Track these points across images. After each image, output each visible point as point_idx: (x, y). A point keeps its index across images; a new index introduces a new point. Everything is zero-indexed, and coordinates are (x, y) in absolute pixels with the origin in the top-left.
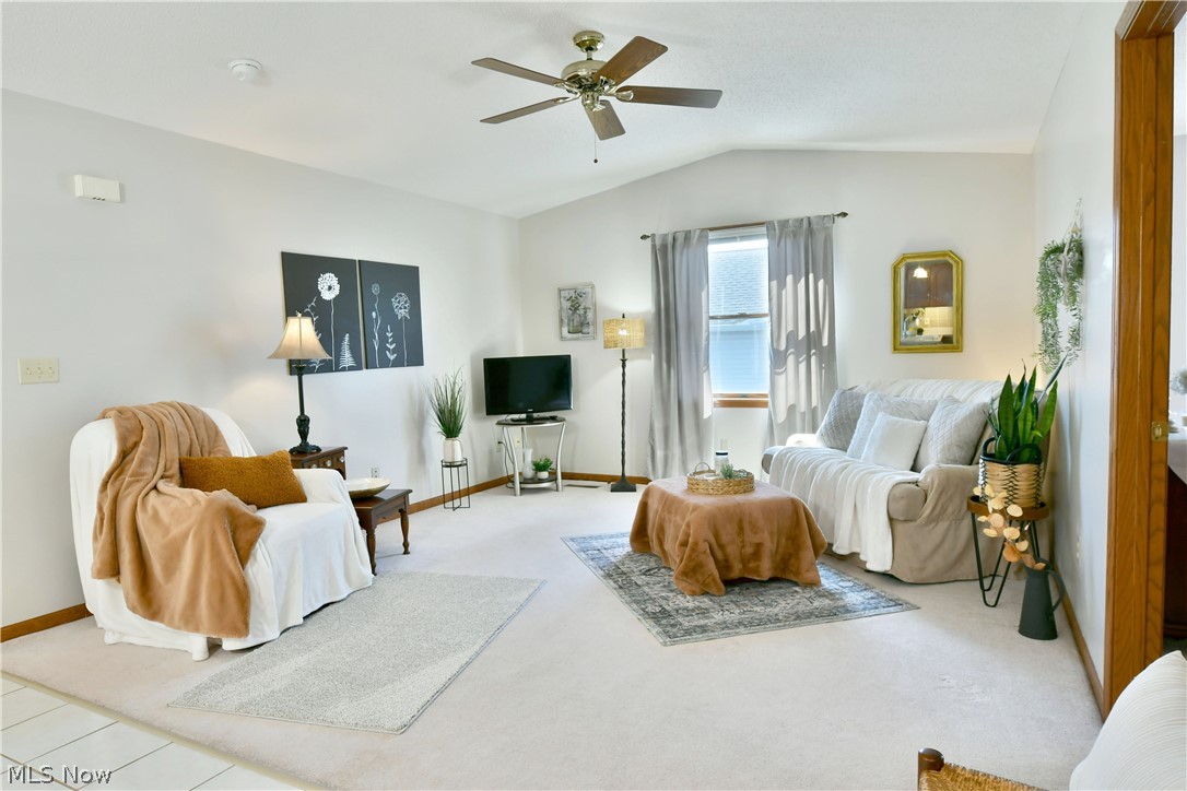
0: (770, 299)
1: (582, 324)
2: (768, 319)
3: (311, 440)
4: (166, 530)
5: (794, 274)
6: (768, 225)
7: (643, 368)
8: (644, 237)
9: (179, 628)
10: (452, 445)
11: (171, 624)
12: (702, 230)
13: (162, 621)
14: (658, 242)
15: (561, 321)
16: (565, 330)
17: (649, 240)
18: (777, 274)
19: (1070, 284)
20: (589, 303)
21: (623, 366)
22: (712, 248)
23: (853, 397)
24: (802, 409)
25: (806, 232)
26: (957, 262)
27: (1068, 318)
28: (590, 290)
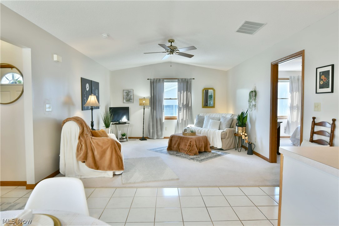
0: (178, 96)
1: (130, 99)
2: (177, 100)
3: (94, 128)
4: (102, 147)
5: (183, 91)
6: (178, 79)
7: (148, 110)
8: (148, 79)
9: (107, 170)
10: (108, 130)
11: (104, 169)
12: (163, 79)
13: (100, 170)
14: (152, 81)
15: (124, 98)
16: (125, 101)
17: (149, 80)
18: (179, 90)
19: (254, 98)
20: (132, 94)
21: (144, 110)
22: (165, 83)
23: (201, 117)
24: (185, 120)
25: (186, 82)
26: (214, 90)
27: (253, 103)
28: (132, 91)
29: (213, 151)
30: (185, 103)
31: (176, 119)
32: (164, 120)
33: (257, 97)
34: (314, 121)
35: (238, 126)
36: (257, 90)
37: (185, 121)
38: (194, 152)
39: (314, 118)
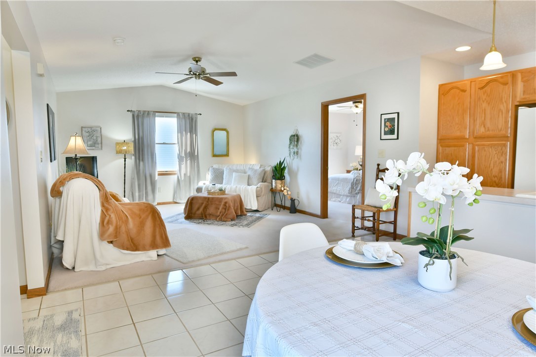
0: (178, 139)
1: (95, 143)
2: (177, 145)
5: (186, 131)
6: (178, 114)
7: (131, 161)
8: (129, 111)
11: (144, 249)
12: (154, 112)
14: (136, 114)
17: (131, 113)
18: (180, 131)
19: (296, 143)
20: (99, 135)
21: (125, 161)
22: (157, 119)
23: (218, 169)
24: (188, 175)
25: (191, 119)
26: (228, 132)
27: (296, 150)
28: (100, 129)
29: (249, 214)
30: (188, 150)
31: (175, 174)
32: (157, 177)
33: (299, 142)
34: (378, 168)
35: (276, 179)
36: (300, 133)
37: (190, 176)
38: (230, 216)
39: (378, 165)
